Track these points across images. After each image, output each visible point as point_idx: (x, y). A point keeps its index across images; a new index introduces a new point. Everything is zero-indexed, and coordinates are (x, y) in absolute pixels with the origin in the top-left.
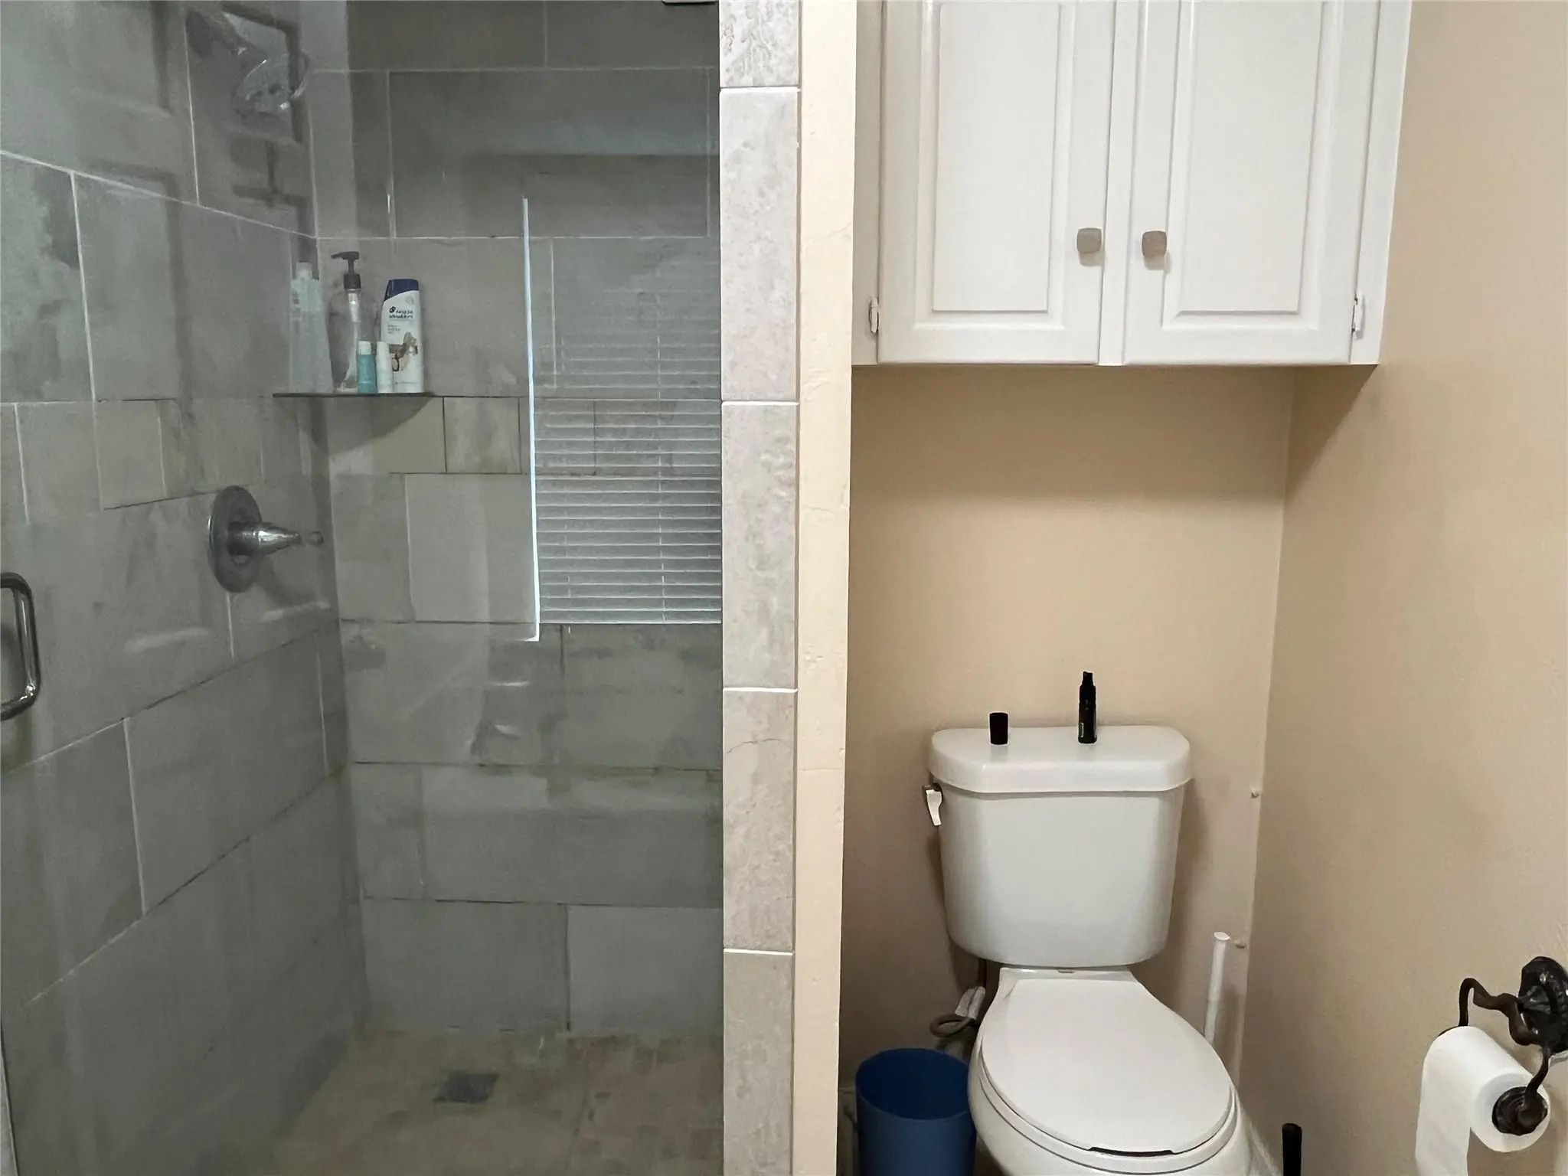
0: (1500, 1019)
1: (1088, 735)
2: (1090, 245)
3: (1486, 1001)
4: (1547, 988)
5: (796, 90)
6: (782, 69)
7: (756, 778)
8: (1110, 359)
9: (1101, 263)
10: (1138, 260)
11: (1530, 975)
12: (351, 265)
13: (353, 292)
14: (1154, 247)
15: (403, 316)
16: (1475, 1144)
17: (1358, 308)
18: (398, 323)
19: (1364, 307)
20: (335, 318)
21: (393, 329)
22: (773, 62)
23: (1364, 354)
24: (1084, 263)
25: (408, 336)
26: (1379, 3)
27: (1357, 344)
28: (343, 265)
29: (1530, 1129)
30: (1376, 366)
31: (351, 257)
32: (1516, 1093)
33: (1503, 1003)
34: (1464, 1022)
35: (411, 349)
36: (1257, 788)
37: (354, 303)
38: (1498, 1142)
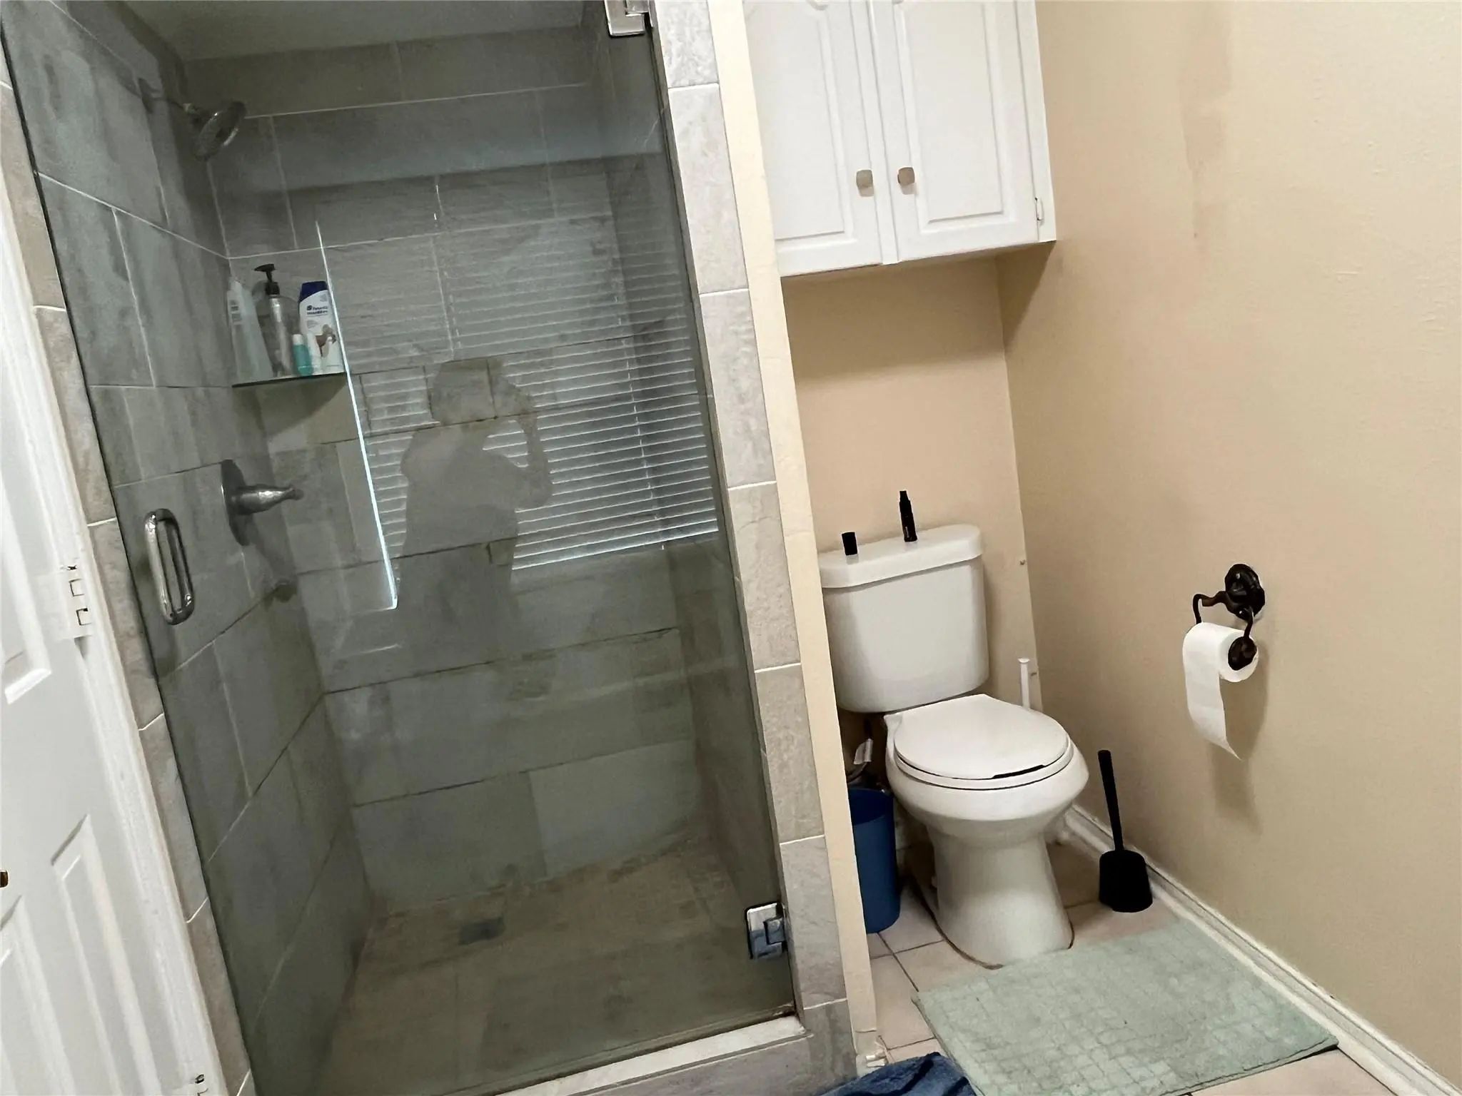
0: (1221, 607)
1: (911, 536)
2: (865, 182)
3: (1209, 602)
4: (1242, 580)
5: (716, 85)
6: (707, 73)
7: (758, 547)
8: (890, 259)
9: (871, 193)
10: (896, 187)
11: (1230, 579)
12: (269, 276)
13: (274, 297)
14: (906, 178)
15: (319, 312)
16: (1224, 684)
17: (1039, 205)
18: (316, 318)
19: (1042, 203)
20: (265, 318)
21: (310, 324)
22: (700, 69)
23: (1047, 234)
24: (862, 195)
25: (326, 326)
26: (1015, 3)
27: (1042, 228)
28: (263, 277)
29: (1249, 661)
30: (1054, 242)
31: (268, 269)
32: (1238, 642)
33: (1220, 598)
34: (1199, 621)
35: (330, 338)
36: (1023, 558)
37: (277, 306)
38: (1234, 676)
